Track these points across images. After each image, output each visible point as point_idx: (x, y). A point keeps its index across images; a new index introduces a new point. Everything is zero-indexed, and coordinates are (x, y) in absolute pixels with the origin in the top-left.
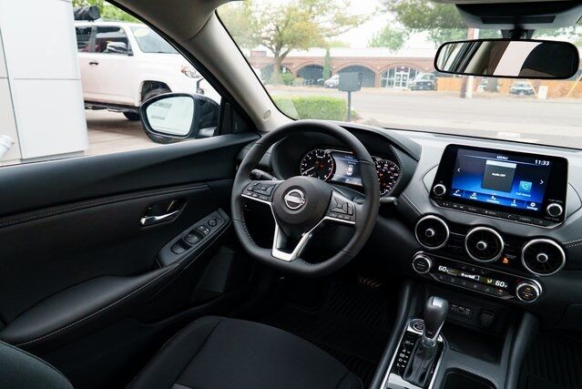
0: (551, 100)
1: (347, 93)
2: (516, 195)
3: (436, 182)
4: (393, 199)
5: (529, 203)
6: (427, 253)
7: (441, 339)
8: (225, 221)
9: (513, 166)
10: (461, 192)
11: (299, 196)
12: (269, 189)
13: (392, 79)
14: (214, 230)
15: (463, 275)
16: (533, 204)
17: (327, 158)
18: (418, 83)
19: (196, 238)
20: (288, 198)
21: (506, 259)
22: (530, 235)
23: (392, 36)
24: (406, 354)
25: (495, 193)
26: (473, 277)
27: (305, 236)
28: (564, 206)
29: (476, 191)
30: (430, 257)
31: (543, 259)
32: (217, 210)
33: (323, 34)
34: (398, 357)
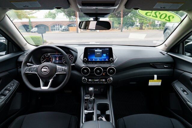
1: (41, 34)
2: (103, 58)
3: (84, 58)
4: (74, 64)
5: (106, 59)
6: (85, 77)
7: (94, 98)
8: (17, 83)
9: (101, 51)
10: (91, 59)
11: (46, 68)
12: (35, 69)
13: (54, 28)
14: (14, 87)
15: (95, 80)
16: (107, 59)
17: (49, 56)
18: (63, 29)
19: (7, 92)
20: (43, 70)
21: (104, 74)
22: (108, 66)
23: (52, 14)
24: (87, 104)
25: (98, 58)
26: (97, 80)
27: (51, 81)
28: (113, 58)
29: (94, 58)
30: (86, 78)
31: (112, 71)
32: (12, 80)
33: (27, 13)
34: (85, 106)
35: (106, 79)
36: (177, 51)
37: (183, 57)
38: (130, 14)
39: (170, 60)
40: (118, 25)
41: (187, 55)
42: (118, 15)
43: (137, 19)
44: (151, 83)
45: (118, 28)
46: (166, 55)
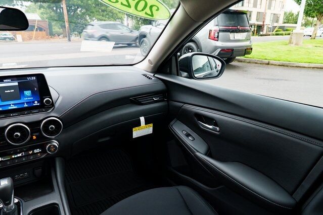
0: (25, 42)
2: (24, 100)
5: (34, 102)
9: (16, 84)
15: (13, 157)
16: (36, 102)
21: (34, 137)
22: (41, 118)
25: (12, 102)
26: (20, 155)
28: (51, 98)
31: (53, 128)
35: (43, 147)
36: (168, 71)
37: (179, 80)
38: (79, 9)
39: (160, 86)
40: (62, 30)
41: (183, 75)
42: (58, 10)
43: (94, 18)
44: (137, 133)
45: (62, 36)
46: (153, 78)
